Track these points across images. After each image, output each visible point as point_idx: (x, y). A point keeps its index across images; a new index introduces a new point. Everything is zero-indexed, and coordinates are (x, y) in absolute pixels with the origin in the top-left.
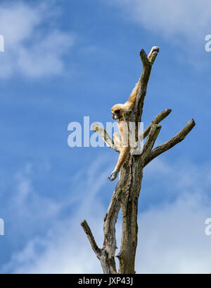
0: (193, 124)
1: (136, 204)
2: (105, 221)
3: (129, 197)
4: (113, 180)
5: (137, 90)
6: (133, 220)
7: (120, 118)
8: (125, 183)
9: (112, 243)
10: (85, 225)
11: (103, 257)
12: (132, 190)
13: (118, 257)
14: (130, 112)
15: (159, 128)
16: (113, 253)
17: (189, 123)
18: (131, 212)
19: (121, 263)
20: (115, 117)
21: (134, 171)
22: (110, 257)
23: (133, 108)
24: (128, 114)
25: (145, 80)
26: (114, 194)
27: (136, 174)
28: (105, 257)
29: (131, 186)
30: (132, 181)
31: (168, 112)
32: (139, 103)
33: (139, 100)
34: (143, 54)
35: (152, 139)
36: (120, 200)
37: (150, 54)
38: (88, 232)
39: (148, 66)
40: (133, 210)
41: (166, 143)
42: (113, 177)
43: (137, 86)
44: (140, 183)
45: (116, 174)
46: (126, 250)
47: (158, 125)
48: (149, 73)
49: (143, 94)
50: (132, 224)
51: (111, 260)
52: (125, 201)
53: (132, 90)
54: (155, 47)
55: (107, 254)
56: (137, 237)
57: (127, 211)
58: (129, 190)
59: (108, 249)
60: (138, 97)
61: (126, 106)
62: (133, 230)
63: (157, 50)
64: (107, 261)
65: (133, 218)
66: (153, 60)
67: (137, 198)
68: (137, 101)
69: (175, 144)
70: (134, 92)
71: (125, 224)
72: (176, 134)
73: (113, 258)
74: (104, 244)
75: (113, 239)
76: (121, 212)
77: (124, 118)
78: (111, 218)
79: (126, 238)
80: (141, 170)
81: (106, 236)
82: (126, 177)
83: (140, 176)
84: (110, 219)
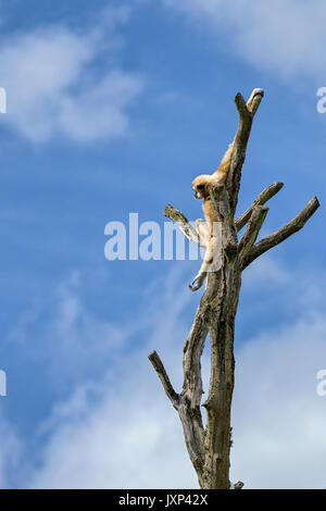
0: (316, 205)
1: (232, 325)
2: (185, 351)
3: (221, 316)
4: (196, 289)
5: (232, 155)
6: (226, 351)
7: (206, 196)
8: (214, 294)
9: (197, 384)
10: (154, 358)
11: (183, 406)
12: (225, 304)
13: (205, 406)
14: (221, 188)
15: (264, 212)
16: (198, 401)
17: (311, 202)
18: (224, 337)
19: (209, 415)
20: (199, 195)
21: (228, 276)
22: (193, 406)
23: (225, 180)
24: (218, 191)
25: (243, 140)
26: (198, 311)
27: (230, 280)
28: (185, 407)
29: (223, 299)
30: (225, 291)
31: (279, 187)
32: (234, 173)
33: (235, 170)
34: (239, 100)
35: (255, 228)
36: (207, 320)
37: (250, 100)
38: (160, 369)
39: (247, 118)
40: (228, 335)
41: (275, 233)
42: (196, 285)
43: (231, 149)
44: (237, 294)
45: (201, 281)
46: (218, 395)
47: (264, 207)
48: (249, 129)
49: (241, 160)
50: (226, 357)
51: (194, 411)
52: (214, 321)
53: (223, 154)
54: (257, 90)
55: (188, 402)
56: (233, 376)
57: (218, 336)
58: (221, 304)
59: (190, 394)
60: (233, 164)
61: (214, 178)
62: (228, 364)
63: (261, 94)
64: (188, 413)
65: (227, 346)
66: (255, 109)
67: (232, 318)
68: (232, 170)
69: (288, 235)
70: (227, 157)
71: (216, 357)
72: (291, 220)
73: (198, 407)
74: (185, 386)
75: (198, 380)
76: (209, 339)
77: (211, 196)
78: (194, 346)
79: (217, 377)
80: (239, 274)
81: (187, 375)
82: (217, 286)
83: (237, 284)
84: (193, 348)
